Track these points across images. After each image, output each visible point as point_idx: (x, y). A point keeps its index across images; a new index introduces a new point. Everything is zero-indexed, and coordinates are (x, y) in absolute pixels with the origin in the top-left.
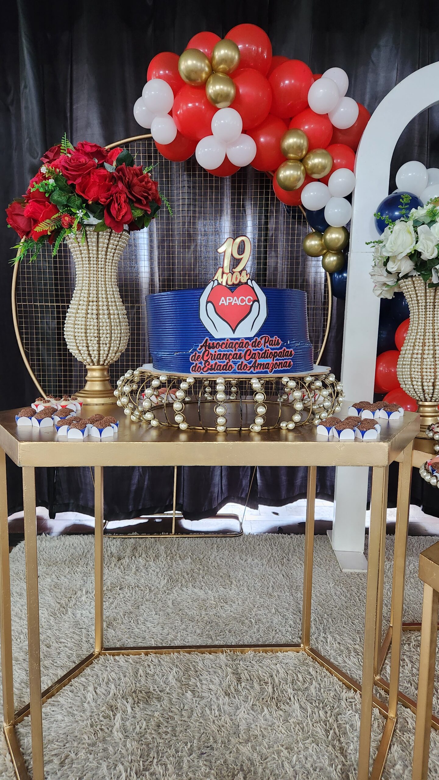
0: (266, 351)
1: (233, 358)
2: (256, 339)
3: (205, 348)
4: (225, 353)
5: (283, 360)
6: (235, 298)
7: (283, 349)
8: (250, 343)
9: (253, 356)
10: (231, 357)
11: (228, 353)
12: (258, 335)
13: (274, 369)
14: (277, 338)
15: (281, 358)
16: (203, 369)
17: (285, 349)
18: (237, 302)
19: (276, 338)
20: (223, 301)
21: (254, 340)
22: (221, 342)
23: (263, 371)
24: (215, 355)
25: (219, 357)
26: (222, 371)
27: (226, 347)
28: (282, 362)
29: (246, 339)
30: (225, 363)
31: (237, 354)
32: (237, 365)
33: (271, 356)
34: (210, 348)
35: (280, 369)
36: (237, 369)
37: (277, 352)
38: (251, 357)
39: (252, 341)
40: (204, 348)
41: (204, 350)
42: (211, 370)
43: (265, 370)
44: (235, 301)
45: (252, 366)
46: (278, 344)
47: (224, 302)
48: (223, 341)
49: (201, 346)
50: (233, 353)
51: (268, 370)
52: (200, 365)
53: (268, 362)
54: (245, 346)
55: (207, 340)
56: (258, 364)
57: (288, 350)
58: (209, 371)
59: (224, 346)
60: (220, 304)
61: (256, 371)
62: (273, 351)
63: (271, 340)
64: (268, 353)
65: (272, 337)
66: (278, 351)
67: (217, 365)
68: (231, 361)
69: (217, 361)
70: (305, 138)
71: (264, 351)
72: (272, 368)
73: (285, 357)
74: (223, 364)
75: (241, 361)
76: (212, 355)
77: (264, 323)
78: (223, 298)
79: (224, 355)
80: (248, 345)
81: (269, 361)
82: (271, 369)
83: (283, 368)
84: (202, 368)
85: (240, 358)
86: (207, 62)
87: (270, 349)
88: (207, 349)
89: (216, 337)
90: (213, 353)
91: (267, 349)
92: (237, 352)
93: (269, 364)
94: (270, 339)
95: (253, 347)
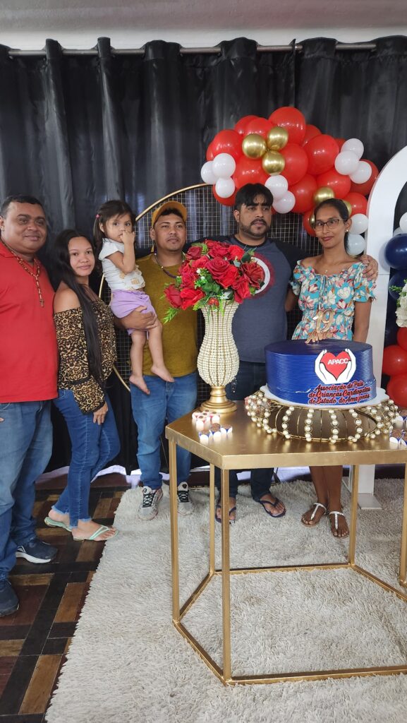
9: (349, 394)
10: (335, 395)
11: (333, 393)
12: (351, 381)
15: (363, 393)
16: (317, 402)
19: (361, 381)
20: (330, 362)
21: (349, 384)
26: (331, 403)
27: (332, 389)
29: (344, 384)
30: (331, 399)
31: (339, 393)
32: (339, 400)
34: (321, 390)
35: (364, 399)
37: (361, 390)
40: (317, 390)
42: (322, 403)
43: (356, 401)
44: (338, 361)
48: (329, 386)
52: (315, 400)
53: (357, 397)
55: (319, 385)
56: (351, 398)
60: (329, 364)
61: (350, 402)
64: (357, 391)
67: (326, 400)
69: (326, 397)
70: (332, 192)
71: (354, 390)
72: (359, 399)
73: (366, 392)
76: (323, 394)
77: (355, 373)
78: (330, 360)
79: (330, 394)
80: (345, 387)
85: (341, 395)
86: (264, 142)
89: (326, 384)
94: (358, 382)
95: (348, 388)
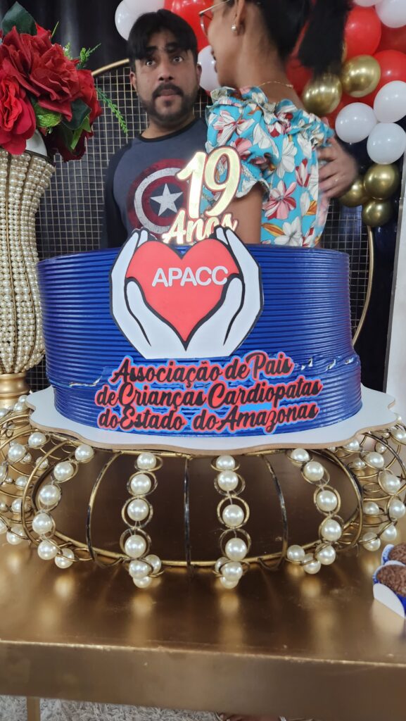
0: (258, 385)
1: (184, 402)
2: (236, 361)
3: (125, 380)
4: (166, 391)
5: (298, 402)
6: (188, 270)
7: (297, 380)
8: (223, 369)
9: (230, 398)
10: (179, 400)
11: (174, 392)
12: (240, 351)
13: (278, 424)
14: (285, 357)
15: (292, 400)
16: (121, 423)
17: (301, 380)
18: (192, 279)
19: (281, 356)
20: (160, 277)
21: (231, 363)
22: (157, 368)
23: (252, 429)
24: (145, 393)
25: (153, 398)
26: (161, 429)
27: (167, 378)
28: (295, 408)
29: (213, 360)
30: (167, 413)
31: (192, 394)
32: (193, 417)
33: (270, 395)
34: (134, 378)
35: (291, 422)
36: (192, 427)
37: (283, 388)
38: (225, 401)
39: (227, 364)
40: (121, 378)
41: (122, 383)
42: (138, 425)
43: (257, 427)
44: (189, 276)
45: (227, 420)
46: (286, 369)
47: (164, 280)
48: (160, 366)
49: (116, 374)
50: (183, 392)
51: (264, 428)
52: (115, 413)
53: (263, 410)
54: (211, 376)
55: (127, 361)
56: (241, 415)
57: (309, 380)
58: (134, 428)
59: (163, 376)
60: (154, 284)
61: (237, 429)
62: (275, 386)
63: (269, 362)
64: (263, 390)
65: (272, 354)
66: (286, 385)
67: (150, 417)
68: (180, 408)
69: (150, 407)
71: (253, 387)
72: (272, 421)
73: (302, 397)
74: (161, 415)
75: (202, 408)
76: (139, 393)
77: (255, 326)
78: (160, 271)
79: (164, 395)
80: (218, 374)
81: (266, 406)
82: (269, 423)
83: (298, 420)
84: (119, 420)
85: (200, 402)
87: (267, 381)
88: (128, 380)
89: (147, 357)
90: (142, 390)
91: (261, 381)
92: (192, 389)
93: (265, 413)
94: (269, 359)
95: (228, 377)
